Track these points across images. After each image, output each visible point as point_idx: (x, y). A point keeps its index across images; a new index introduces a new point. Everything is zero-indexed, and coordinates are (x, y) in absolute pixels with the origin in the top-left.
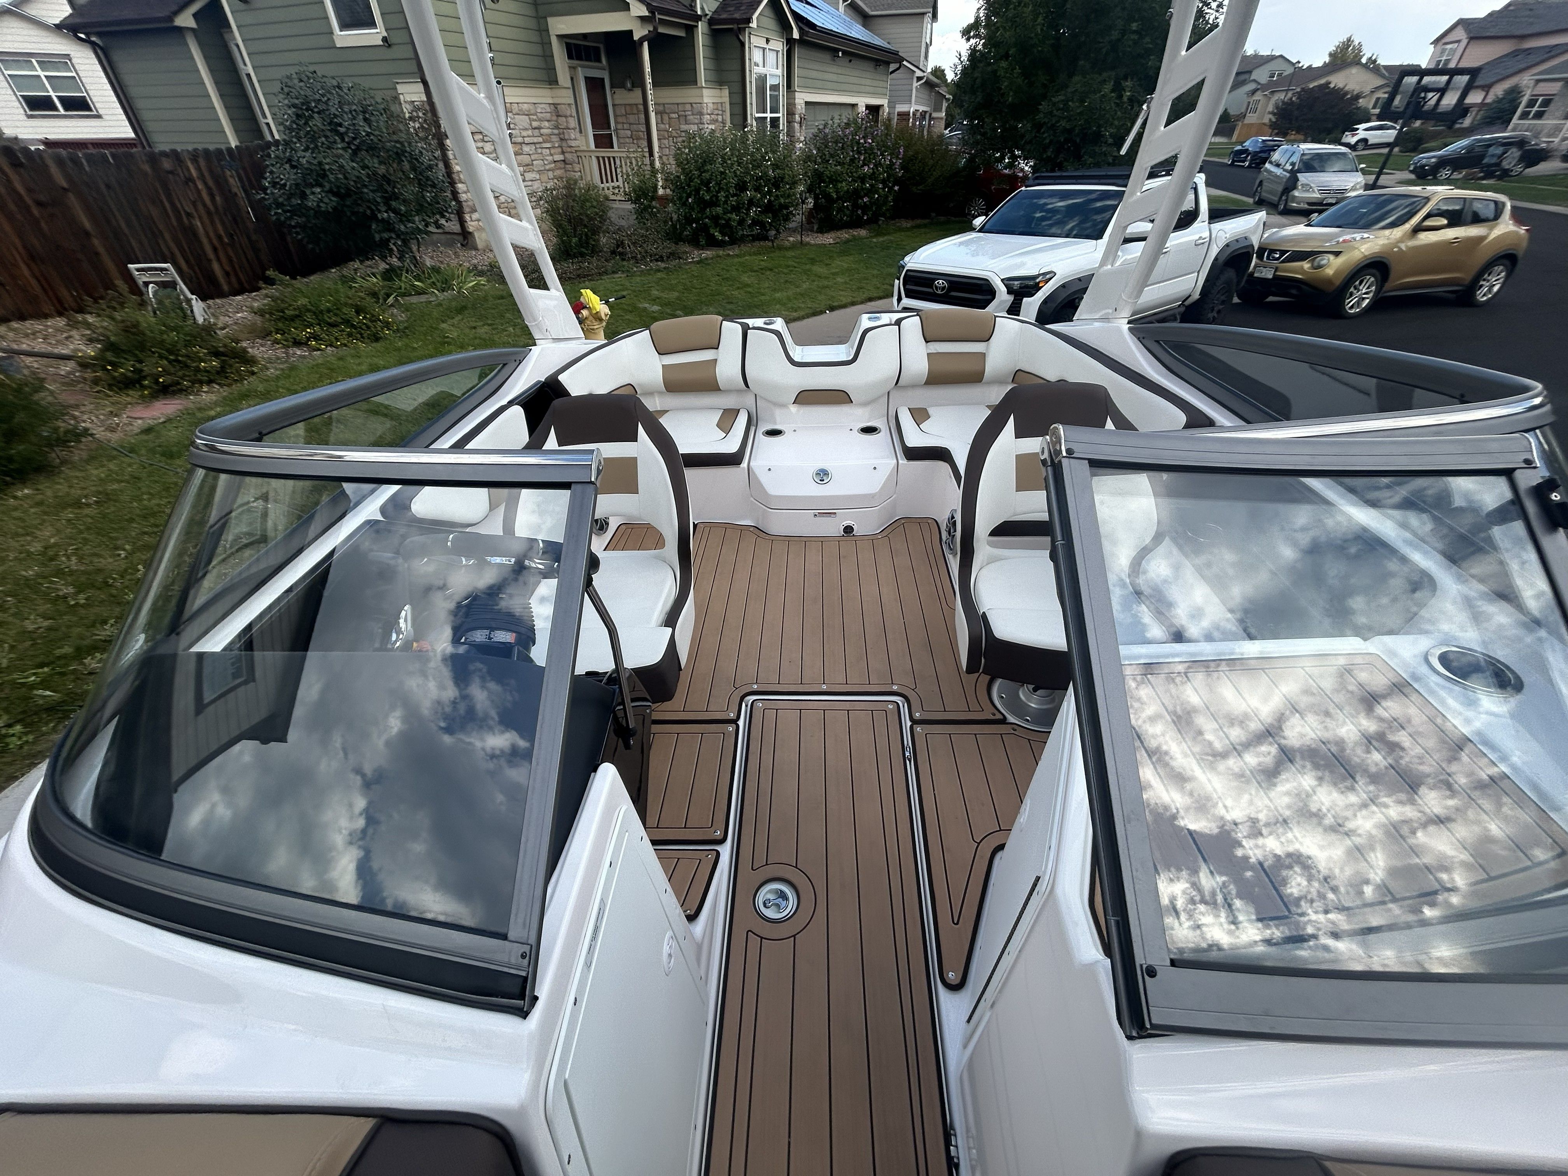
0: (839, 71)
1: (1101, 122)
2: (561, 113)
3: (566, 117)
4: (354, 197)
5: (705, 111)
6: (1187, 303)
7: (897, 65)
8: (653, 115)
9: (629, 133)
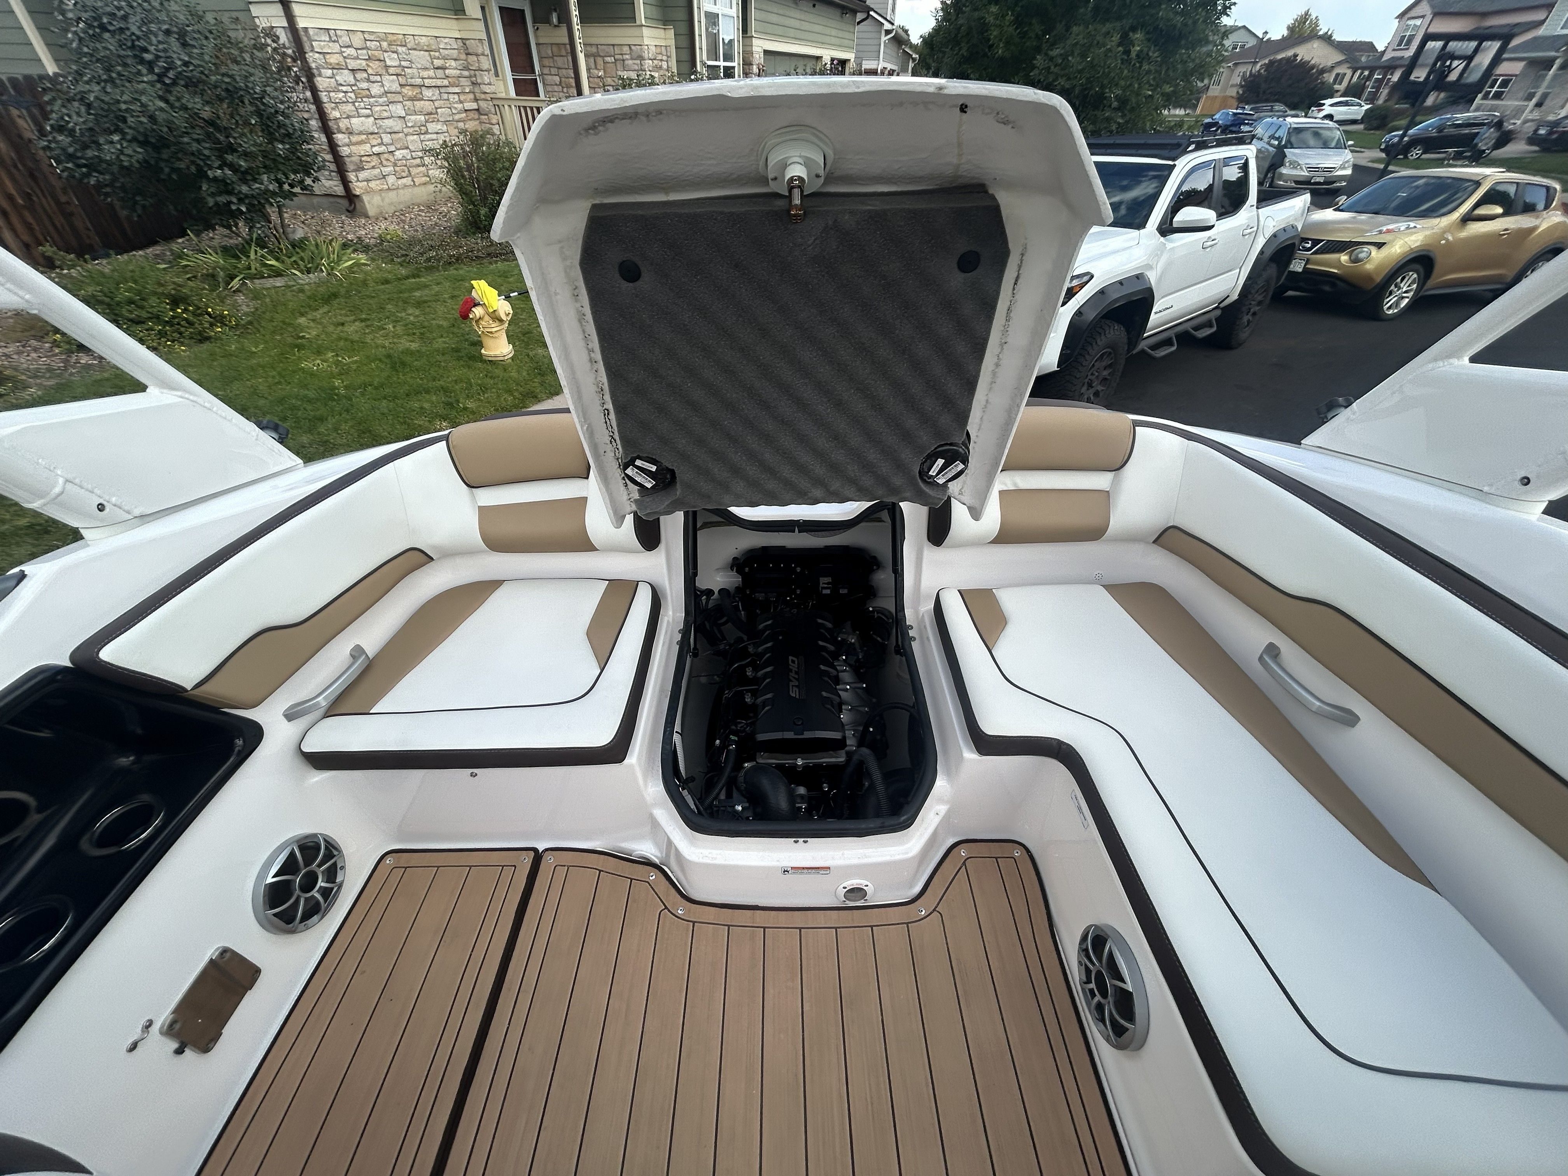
0: (802, 17)
1: (1105, 82)
2: (470, 51)
3: (477, 55)
4: (173, 149)
5: (646, 55)
6: (1222, 305)
7: (863, 16)
8: (581, 57)
9: (557, 79)
